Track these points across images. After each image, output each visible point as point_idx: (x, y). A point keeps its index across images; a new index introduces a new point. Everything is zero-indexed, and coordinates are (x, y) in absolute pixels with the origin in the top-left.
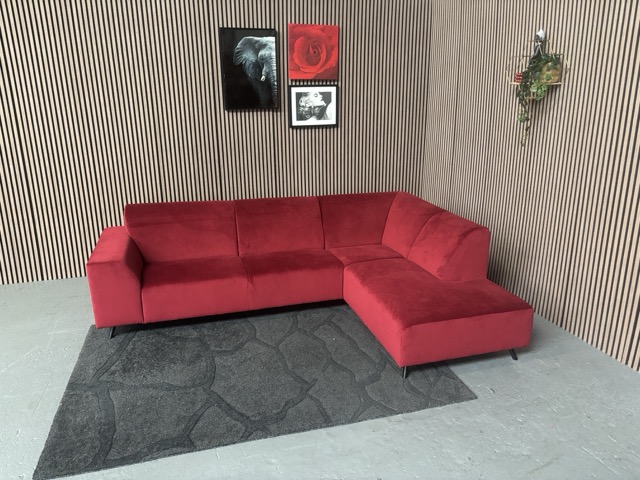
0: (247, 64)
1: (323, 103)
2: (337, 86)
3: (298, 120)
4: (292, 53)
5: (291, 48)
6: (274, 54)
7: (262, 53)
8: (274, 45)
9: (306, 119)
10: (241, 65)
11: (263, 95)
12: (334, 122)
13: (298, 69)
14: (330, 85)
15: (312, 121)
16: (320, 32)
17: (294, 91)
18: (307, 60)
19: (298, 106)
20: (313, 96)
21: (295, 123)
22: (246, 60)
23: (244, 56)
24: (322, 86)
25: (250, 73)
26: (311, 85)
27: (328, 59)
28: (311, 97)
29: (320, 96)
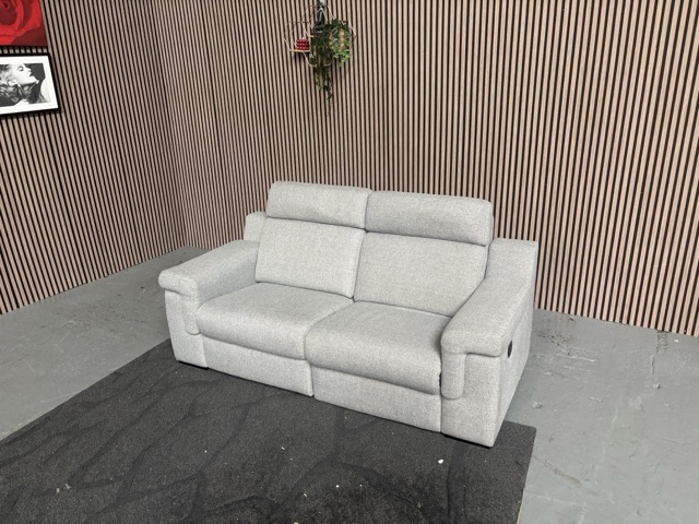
1: (33, 80)
2: (48, 54)
9: (13, 104)
12: (56, 106)
15: (23, 106)
20: (17, 69)
24: (27, 55)
26: (15, 55)
27: (27, 17)
28: (14, 71)
29: (27, 70)
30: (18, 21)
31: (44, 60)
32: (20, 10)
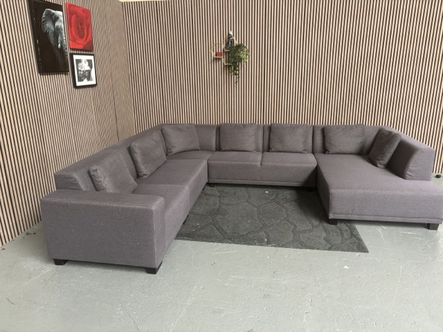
0: (50, 32)
1: (88, 68)
4: (71, 27)
5: (70, 23)
6: (62, 26)
7: (57, 24)
8: (62, 19)
9: (82, 80)
10: (47, 33)
11: (60, 61)
14: (91, 55)
15: (85, 82)
16: (82, 13)
17: (75, 57)
18: (78, 34)
19: (78, 71)
20: (84, 62)
21: (78, 84)
22: (49, 29)
23: (47, 25)
24: (87, 55)
25: (52, 40)
26: (83, 54)
27: (87, 35)
29: (87, 63)
30: (85, 38)
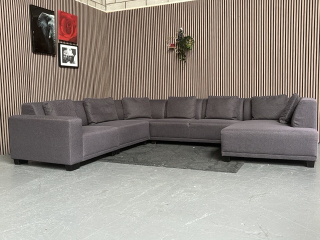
0: (43, 27)
1: (72, 55)
2: (78, 47)
3: (63, 62)
4: (61, 26)
5: (60, 24)
6: (54, 24)
7: (49, 23)
8: (54, 20)
9: (66, 62)
11: (49, 46)
12: (77, 66)
13: (62, 35)
14: (75, 46)
15: (68, 64)
16: (71, 17)
17: (62, 46)
18: (66, 31)
19: (63, 55)
20: (68, 50)
21: (62, 64)
22: (43, 25)
23: (42, 23)
24: (72, 45)
25: (45, 32)
26: (68, 45)
27: (74, 32)
28: (68, 51)
29: (71, 51)
30: (71, 34)
31: (76, 48)
32: (72, 30)
